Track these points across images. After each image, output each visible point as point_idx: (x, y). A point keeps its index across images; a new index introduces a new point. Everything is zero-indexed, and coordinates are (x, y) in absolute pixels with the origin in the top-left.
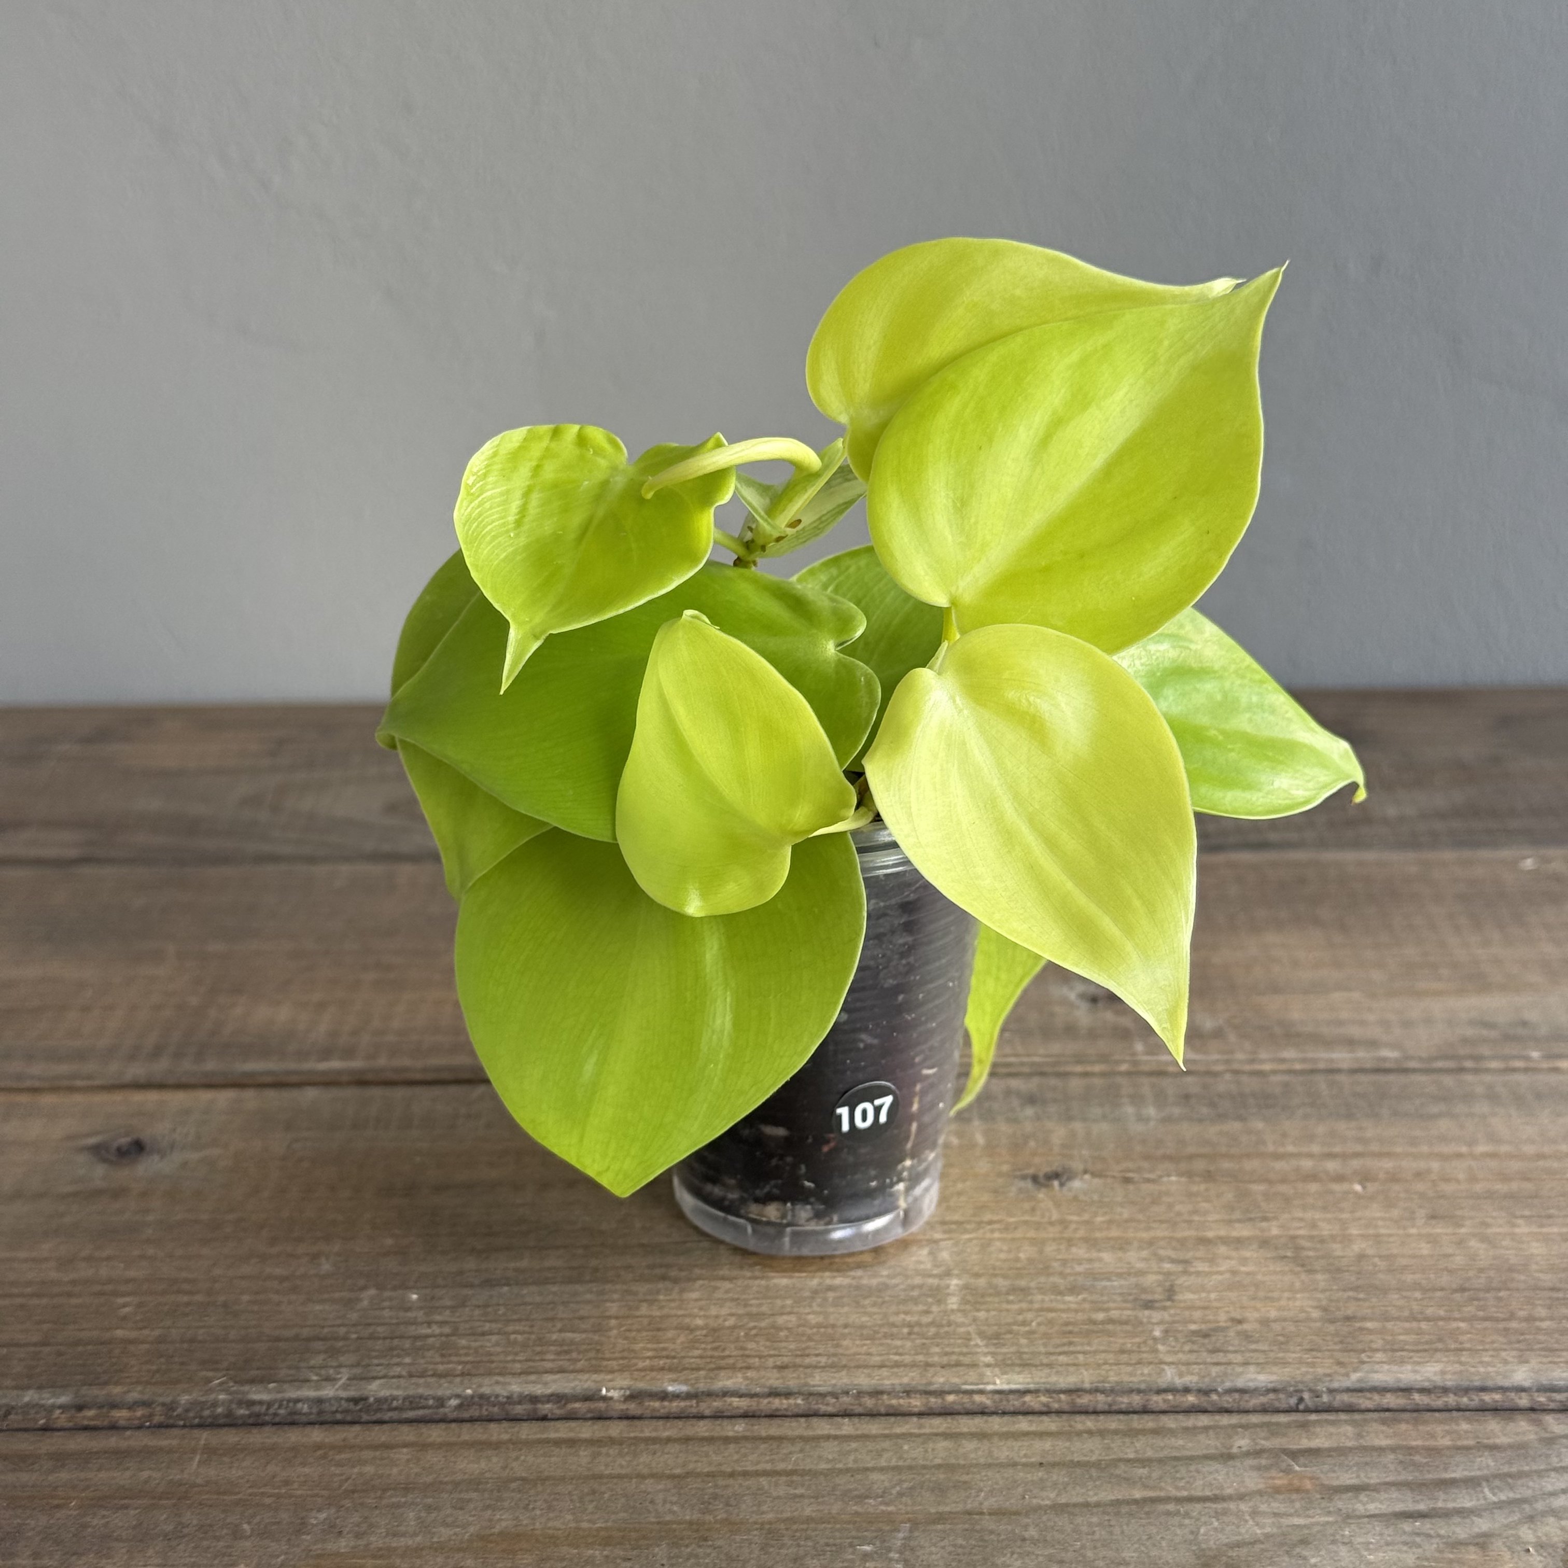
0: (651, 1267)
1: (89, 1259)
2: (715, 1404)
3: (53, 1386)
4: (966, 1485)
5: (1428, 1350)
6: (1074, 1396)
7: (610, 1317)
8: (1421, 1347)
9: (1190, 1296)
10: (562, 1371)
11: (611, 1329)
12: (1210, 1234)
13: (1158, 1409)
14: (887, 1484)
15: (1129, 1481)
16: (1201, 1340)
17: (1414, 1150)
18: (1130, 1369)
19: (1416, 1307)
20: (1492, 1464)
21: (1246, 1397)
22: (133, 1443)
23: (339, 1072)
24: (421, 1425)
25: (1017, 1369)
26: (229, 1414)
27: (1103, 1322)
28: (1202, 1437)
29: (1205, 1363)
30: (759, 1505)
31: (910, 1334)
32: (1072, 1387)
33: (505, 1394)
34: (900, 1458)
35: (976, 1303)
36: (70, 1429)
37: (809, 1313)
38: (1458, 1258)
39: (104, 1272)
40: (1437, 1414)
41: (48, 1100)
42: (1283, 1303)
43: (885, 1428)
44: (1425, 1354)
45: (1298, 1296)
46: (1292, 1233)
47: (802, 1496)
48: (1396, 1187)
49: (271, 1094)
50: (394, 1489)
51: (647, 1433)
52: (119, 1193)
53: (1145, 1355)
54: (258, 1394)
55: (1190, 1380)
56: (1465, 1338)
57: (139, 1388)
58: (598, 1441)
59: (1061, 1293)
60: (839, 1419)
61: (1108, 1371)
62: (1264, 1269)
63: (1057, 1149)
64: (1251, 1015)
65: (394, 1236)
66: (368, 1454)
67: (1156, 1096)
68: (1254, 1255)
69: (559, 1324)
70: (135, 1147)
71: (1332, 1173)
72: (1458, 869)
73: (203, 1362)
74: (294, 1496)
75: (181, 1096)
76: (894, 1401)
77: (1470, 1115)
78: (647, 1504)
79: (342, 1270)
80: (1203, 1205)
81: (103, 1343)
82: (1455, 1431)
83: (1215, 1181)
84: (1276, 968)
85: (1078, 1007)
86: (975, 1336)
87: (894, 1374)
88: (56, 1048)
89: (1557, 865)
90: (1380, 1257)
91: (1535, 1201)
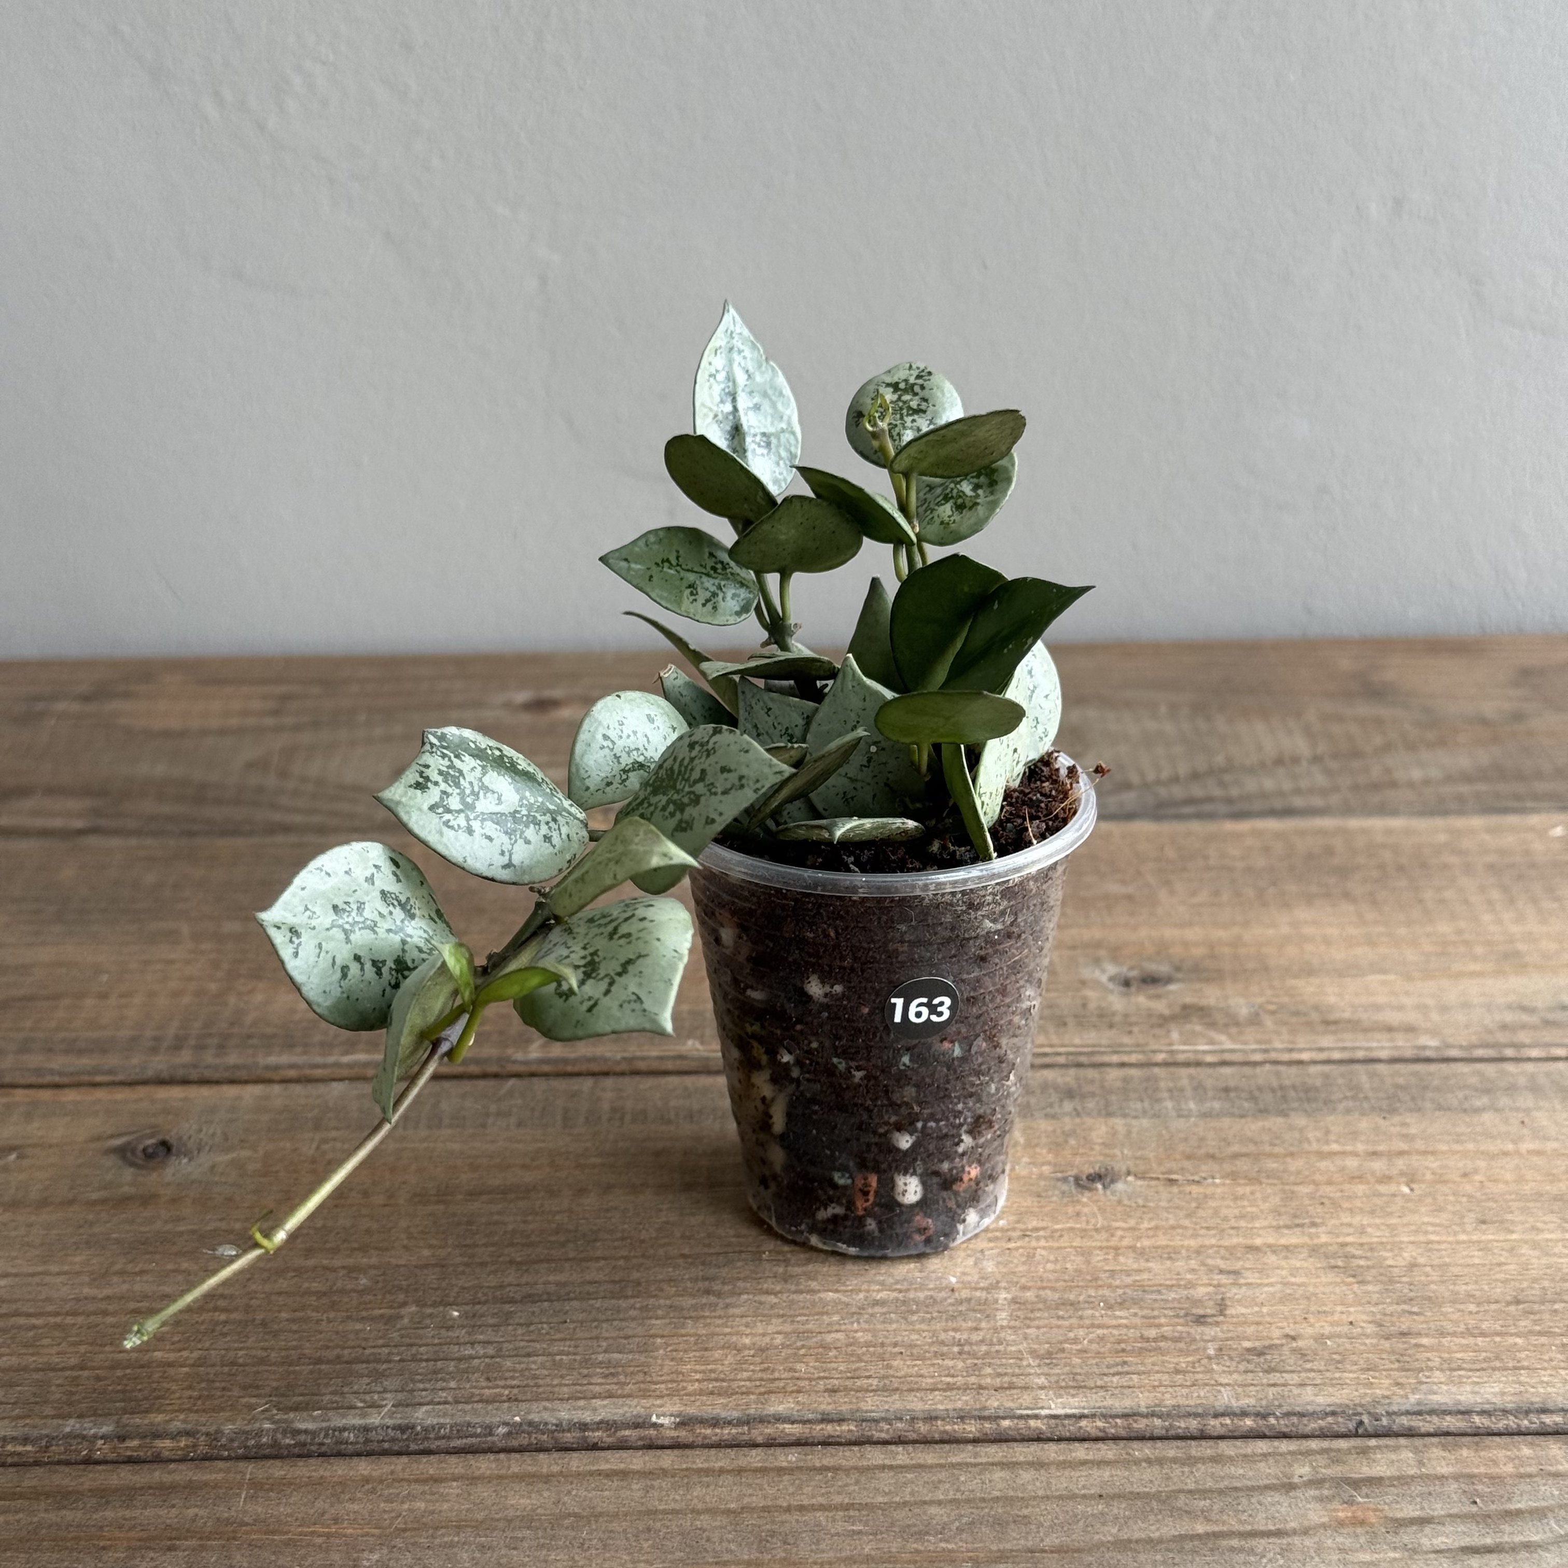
0: (695, 1280)
1: (122, 1273)
2: (768, 1431)
3: (95, 1413)
4: (1025, 1520)
5: (1485, 1368)
6: (1131, 1421)
7: (654, 1336)
8: (1478, 1366)
9: (1243, 1310)
10: (610, 1395)
11: (657, 1349)
12: (1258, 1242)
13: (1216, 1434)
14: (945, 1519)
15: (1190, 1514)
16: (1255, 1359)
17: (1457, 1147)
18: (1187, 1390)
19: (1472, 1322)
20: (1556, 1493)
21: (1305, 1421)
22: (177, 1477)
23: (366, 1065)
24: (469, 1456)
25: (1072, 1391)
26: (275, 1444)
27: (1155, 1340)
28: (1262, 1466)
29: (1261, 1384)
30: (818, 1542)
31: (960, 1353)
32: (1128, 1412)
33: (554, 1421)
34: (958, 1490)
35: (1026, 1318)
36: (114, 1461)
37: (856, 1331)
38: (1512, 1267)
39: (137, 1287)
40: (1497, 1439)
41: (70, 1096)
42: (1336, 1317)
43: (941, 1457)
44: (1483, 1373)
45: (1352, 1309)
46: (1340, 1240)
47: (860, 1532)
48: (1445, 1188)
49: (297, 1089)
50: (447, 1527)
51: (699, 1464)
52: (147, 1199)
53: (1200, 1376)
54: (304, 1423)
55: (1247, 1402)
56: (1523, 1355)
57: (182, 1417)
58: (650, 1473)
59: (1110, 1307)
60: (893, 1447)
61: (1163, 1394)
62: (1314, 1281)
63: (1097, 1148)
64: (1286, 999)
65: (431, 1247)
66: (418, 1488)
67: (1195, 1089)
68: (1305, 1265)
69: (604, 1344)
70: (161, 1148)
71: (1378, 1174)
72: (1487, 837)
73: (244, 1388)
74: (345, 1536)
75: (205, 1092)
76: (948, 1428)
77: (1511, 1109)
78: (703, 1542)
79: (380, 1285)
80: (1249, 1209)
81: (142, 1367)
82: (1517, 1457)
83: (1261, 1183)
84: (1309, 947)
85: (1112, 992)
86: (1027, 1356)
87: (947, 1398)
88: (75, 1040)
90: (1432, 1266)
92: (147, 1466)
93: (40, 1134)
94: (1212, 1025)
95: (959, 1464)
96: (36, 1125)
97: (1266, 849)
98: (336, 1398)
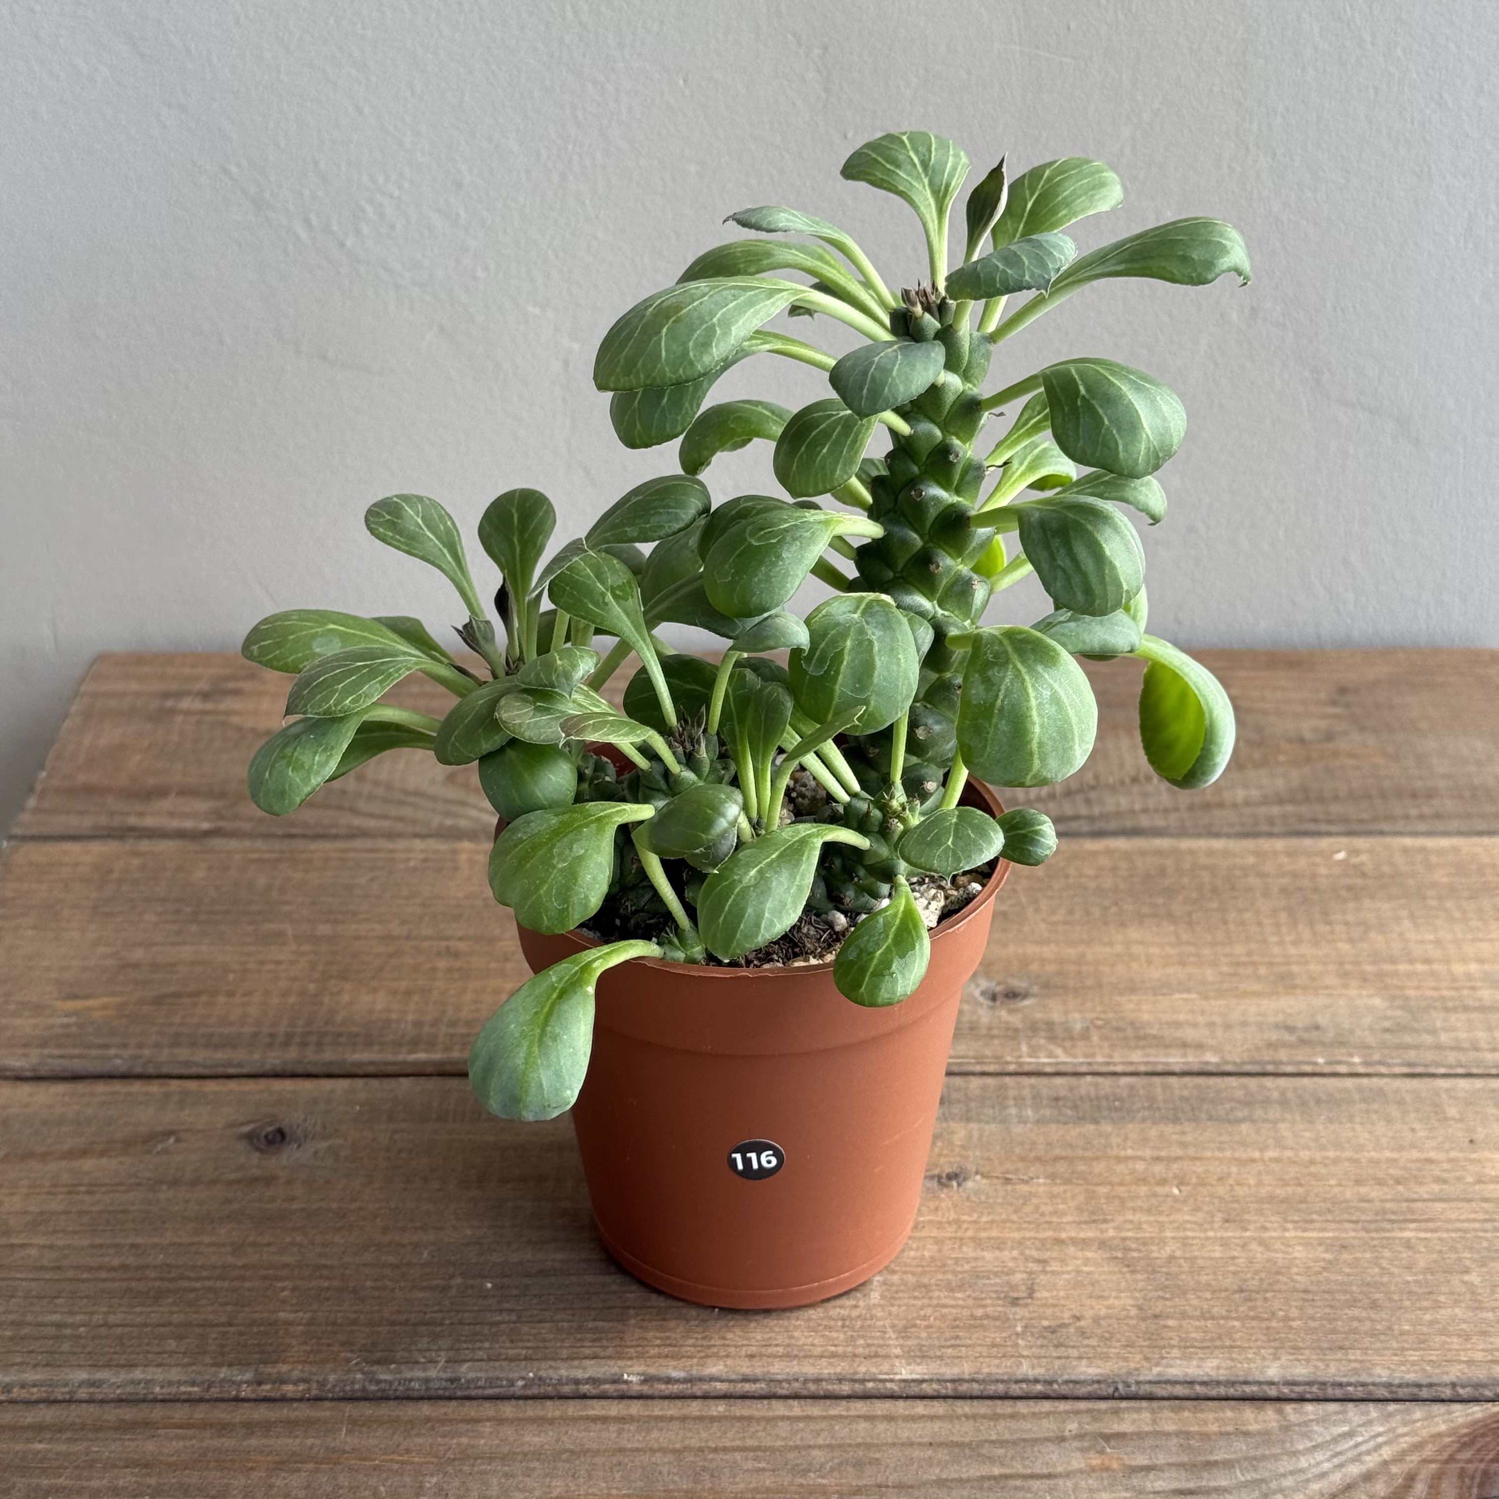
1: (254, 1244)
2: (704, 1387)
3: (240, 1363)
4: (878, 1462)
5: (1210, 1346)
6: (957, 1385)
7: (628, 1308)
8: (1204, 1345)
9: (1045, 1294)
10: (596, 1357)
11: (630, 1319)
12: (1064, 1235)
13: (1015, 1395)
14: (823, 1460)
15: (991, 1460)
16: (1050, 1336)
17: (1218, 1154)
18: (997, 1361)
19: (1206, 1307)
20: (1244, 1448)
21: (1078, 1386)
22: (297, 1413)
23: (425, 1063)
24: (499, 1402)
25: (918, 1360)
26: (364, 1389)
27: (981, 1318)
28: (1044, 1422)
29: (1051, 1357)
30: (734, 1476)
31: (843, 1326)
32: (956, 1377)
33: (557, 1377)
34: (833, 1437)
35: (892, 1298)
36: (255, 1400)
38: (1241, 1260)
39: (266, 1257)
40: (1210, 1403)
41: (211, 1086)
42: (1111, 1301)
43: (823, 1410)
44: (1207, 1351)
45: (1123, 1295)
46: (1123, 1234)
47: (763, 1470)
48: (1204, 1191)
49: (374, 1083)
50: (482, 1458)
51: (657, 1412)
52: (270, 1180)
53: (1009, 1349)
54: (384, 1375)
55: (1039, 1372)
56: (1238, 1336)
57: (300, 1367)
58: (623, 1418)
59: (952, 1290)
60: (791, 1402)
61: (982, 1363)
62: (1099, 1270)
63: (957, 1149)
64: (1111, 1015)
65: (472, 1227)
66: (463, 1427)
67: (1034, 1098)
68: (1094, 1255)
69: (593, 1313)
70: (278, 1135)
71: (1158, 1176)
72: (1286, 860)
73: (343, 1344)
74: (413, 1463)
75: (307, 1085)
76: (830, 1387)
77: (1265, 1121)
78: (657, 1474)
79: (436, 1260)
80: (1061, 1206)
81: (271, 1324)
82: (1223, 1419)
83: (1072, 1183)
84: (1134, 965)
85: (981, 1005)
86: (889, 1330)
87: (830, 1364)
88: (212, 1035)
89: (1364, 858)
90: (1185, 1258)
91: (1303, 1206)
92: (277, 1404)
93: (190, 1119)
94: (1052, 1038)
96: (187, 1112)
97: (1114, 869)
98: (406, 1355)
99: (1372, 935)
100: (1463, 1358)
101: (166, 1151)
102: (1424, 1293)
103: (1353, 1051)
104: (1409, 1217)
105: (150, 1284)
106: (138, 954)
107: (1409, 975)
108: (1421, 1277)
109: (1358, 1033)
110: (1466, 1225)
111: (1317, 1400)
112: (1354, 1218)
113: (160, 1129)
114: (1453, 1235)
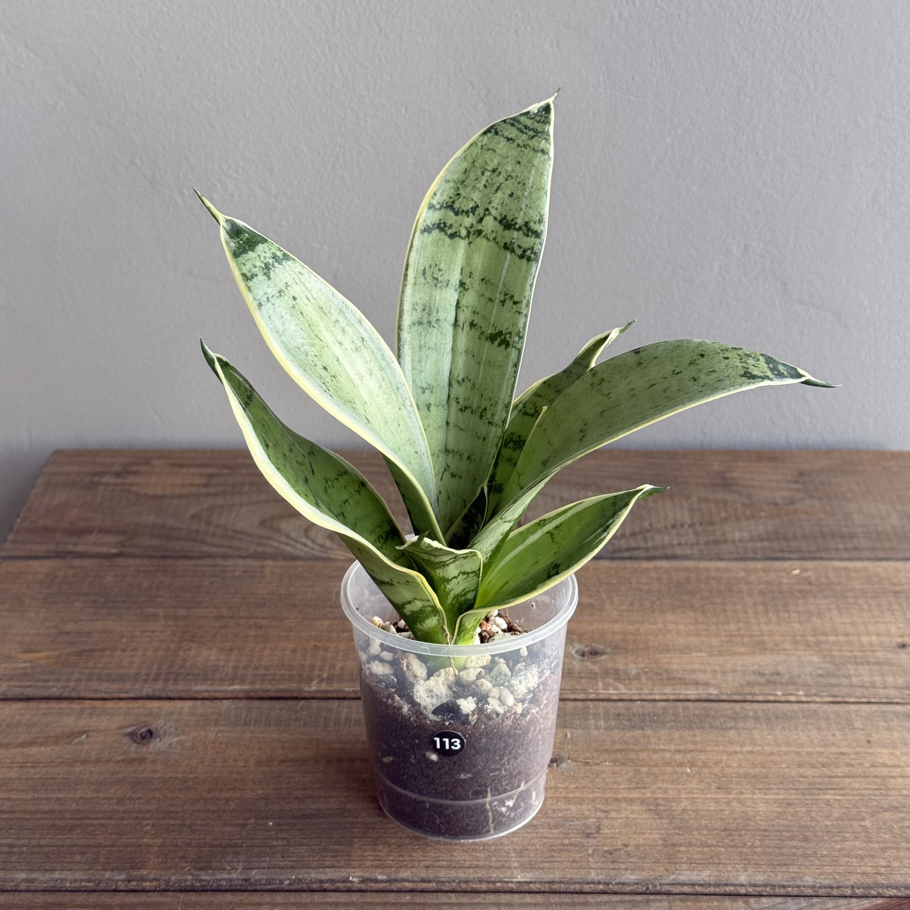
1: (131, 799)
2: (398, 885)
3: (118, 869)
5: (705, 863)
6: (551, 885)
7: (355, 837)
8: (702, 862)
9: (608, 831)
10: (333, 867)
11: (355, 844)
12: (620, 796)
13: (586, 892)
16: (609, 856)
17: (715, 749)
18: (576, 871)
19: (704, 839)
21: (625, 886)
22: (152, 899)
23: (239, 691)
24: (273, 893)
25: (528, 870)
26: (192, 885)
27: (568, 845)
28: (603, 908)
29: (609, 869)
31: (484, 850)
32: (551, 880)
33: (309, 879)
36: (126, 891)
38: (726, 812)
39: (137, 806)
40: (704, 897)
41: (109, 704)
42: (646, 836)
43: (470, 900)
44: (704, 866)
45: (654, 832)
46: (656, 796)
48: (706, 770)
49: (208, 703)
51: (369, 900)
52: (141, 760)
53: (583, 864)
54: (205, 876)
55: (601, 877)
56: (722, 857)
57: (154, 872)
58: (348, 903)
59: (550, 828)
60: (450, 894)
61: (567, 872)
62: (640, 817)
64: (654, 665)
65: (262, 789)
67: (605, 714)
68: (638, 808)
69: (333, 841)
70: (149, 734)
71: (678, 761)
72: (763, 574)
73: (181, 858)
75: (167, 704)
76: (474, 886)
77: (744, 729)
79: (240, 808)
80: (618, 779)
81: (138, 846)
82: (711, 906)
83: (626, 765)
84: (669, 636)
85: (576, 659)
86: (511, 851)
87: (475, 872)
88: (111, 674)
89: (810, 573)
90: (693, 811)
91: (765, 780)
92: (140, 894)
93: (96, 724)
94: (618, 679)
95: (476, 903)
96: (94, 720)
97: (659, 579)
98: (218, 864)
99: (814, 619)
100: (859, 871)
101: (80, 743)
102: (837, 832)
103: (799, 687)
104: (829, 787)
105: (67, 822)
106: (70, 627)
107: (835, 643)
108: (835, 823)
109: (803, 677)
110: (864, 792)
111: (770, 896)
112: (796, 787)
113: (77, 729)
114: (856, 798)
